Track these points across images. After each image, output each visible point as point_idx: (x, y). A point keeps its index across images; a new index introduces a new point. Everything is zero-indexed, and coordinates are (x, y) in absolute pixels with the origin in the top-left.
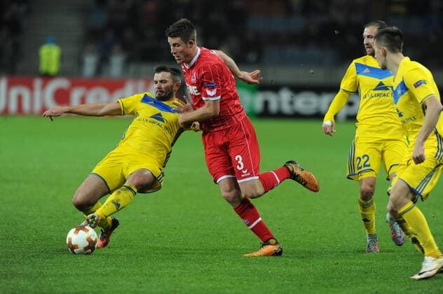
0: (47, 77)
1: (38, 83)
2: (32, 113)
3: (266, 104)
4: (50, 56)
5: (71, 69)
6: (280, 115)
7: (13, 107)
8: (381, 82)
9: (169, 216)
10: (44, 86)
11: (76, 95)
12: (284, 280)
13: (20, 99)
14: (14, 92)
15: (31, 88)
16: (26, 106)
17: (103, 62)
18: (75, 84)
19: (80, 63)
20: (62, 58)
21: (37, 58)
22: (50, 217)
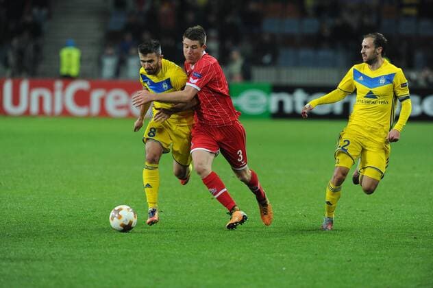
0: (68, 79)
1: (59, 84)
2: (53, 114)
3: (281, 104)
4: (70, 59)
5: (90, 71)
6: (295, 116)
7: (34, 108)
8: (371, 91)
9: (186, 214)
10: (64, 89)
11: (96, 96)
12: (298, 276)
13: (41, 100)
14: (36, 94)
15: (52, 90)
16: (47, 107)
17: (121, 65)
18: (95, 86)
19: (100, 65)
20: (82, 60)
21: (58, 60)
22: (70, 216)
